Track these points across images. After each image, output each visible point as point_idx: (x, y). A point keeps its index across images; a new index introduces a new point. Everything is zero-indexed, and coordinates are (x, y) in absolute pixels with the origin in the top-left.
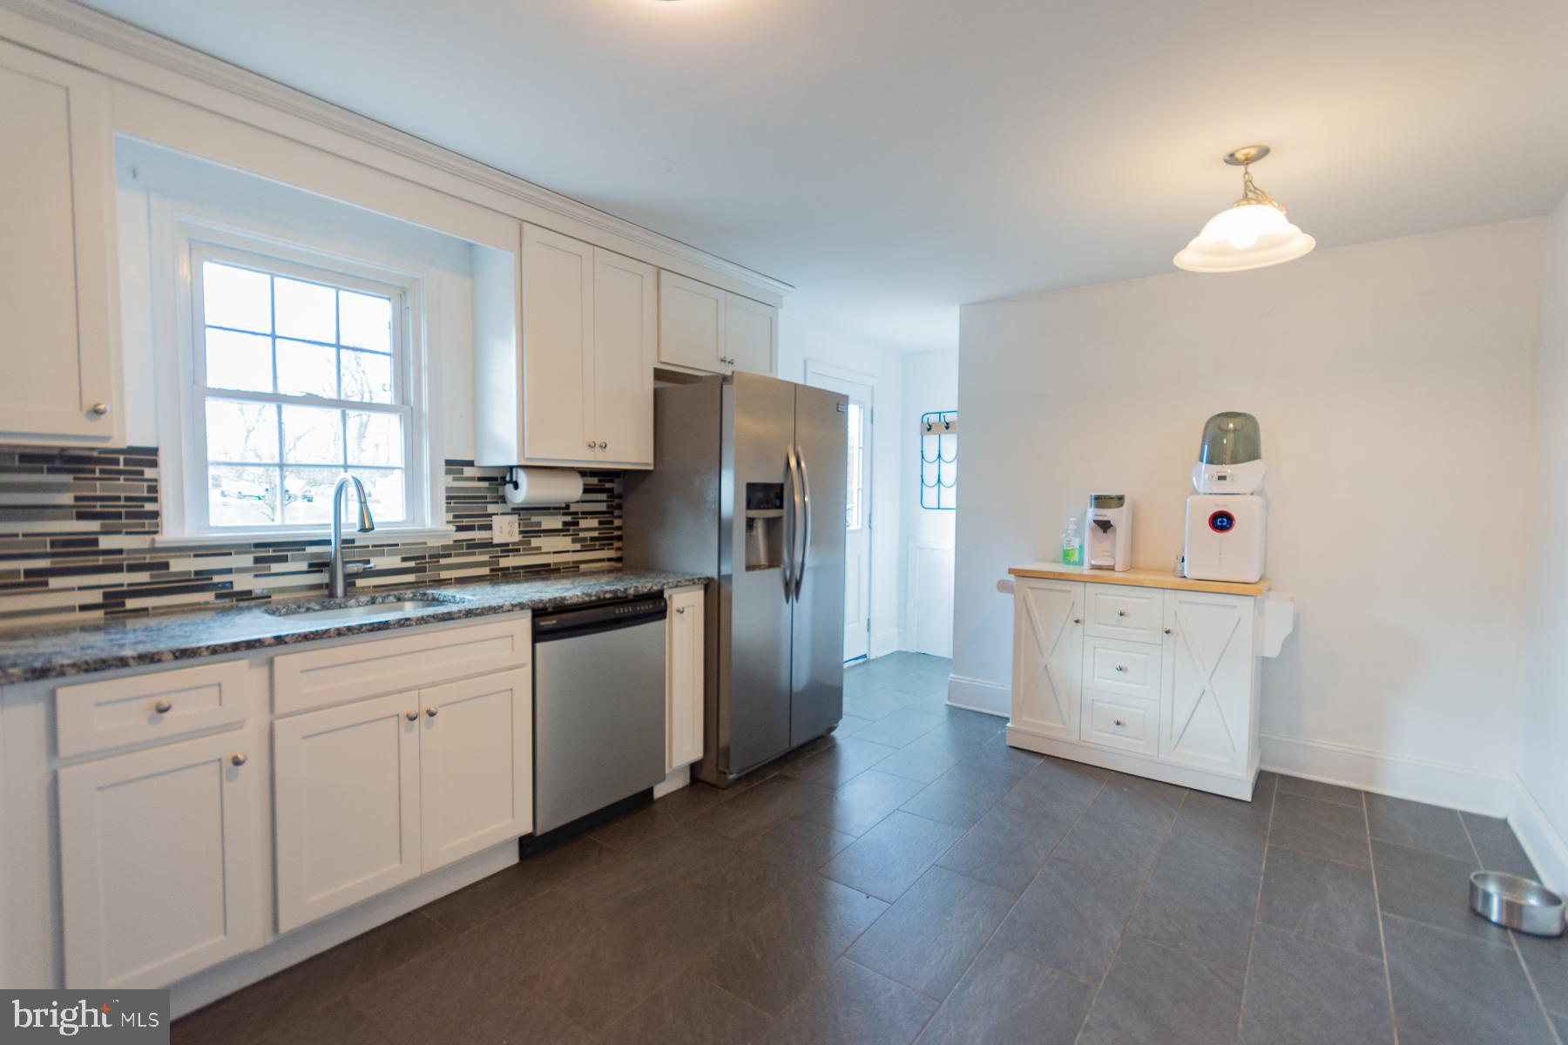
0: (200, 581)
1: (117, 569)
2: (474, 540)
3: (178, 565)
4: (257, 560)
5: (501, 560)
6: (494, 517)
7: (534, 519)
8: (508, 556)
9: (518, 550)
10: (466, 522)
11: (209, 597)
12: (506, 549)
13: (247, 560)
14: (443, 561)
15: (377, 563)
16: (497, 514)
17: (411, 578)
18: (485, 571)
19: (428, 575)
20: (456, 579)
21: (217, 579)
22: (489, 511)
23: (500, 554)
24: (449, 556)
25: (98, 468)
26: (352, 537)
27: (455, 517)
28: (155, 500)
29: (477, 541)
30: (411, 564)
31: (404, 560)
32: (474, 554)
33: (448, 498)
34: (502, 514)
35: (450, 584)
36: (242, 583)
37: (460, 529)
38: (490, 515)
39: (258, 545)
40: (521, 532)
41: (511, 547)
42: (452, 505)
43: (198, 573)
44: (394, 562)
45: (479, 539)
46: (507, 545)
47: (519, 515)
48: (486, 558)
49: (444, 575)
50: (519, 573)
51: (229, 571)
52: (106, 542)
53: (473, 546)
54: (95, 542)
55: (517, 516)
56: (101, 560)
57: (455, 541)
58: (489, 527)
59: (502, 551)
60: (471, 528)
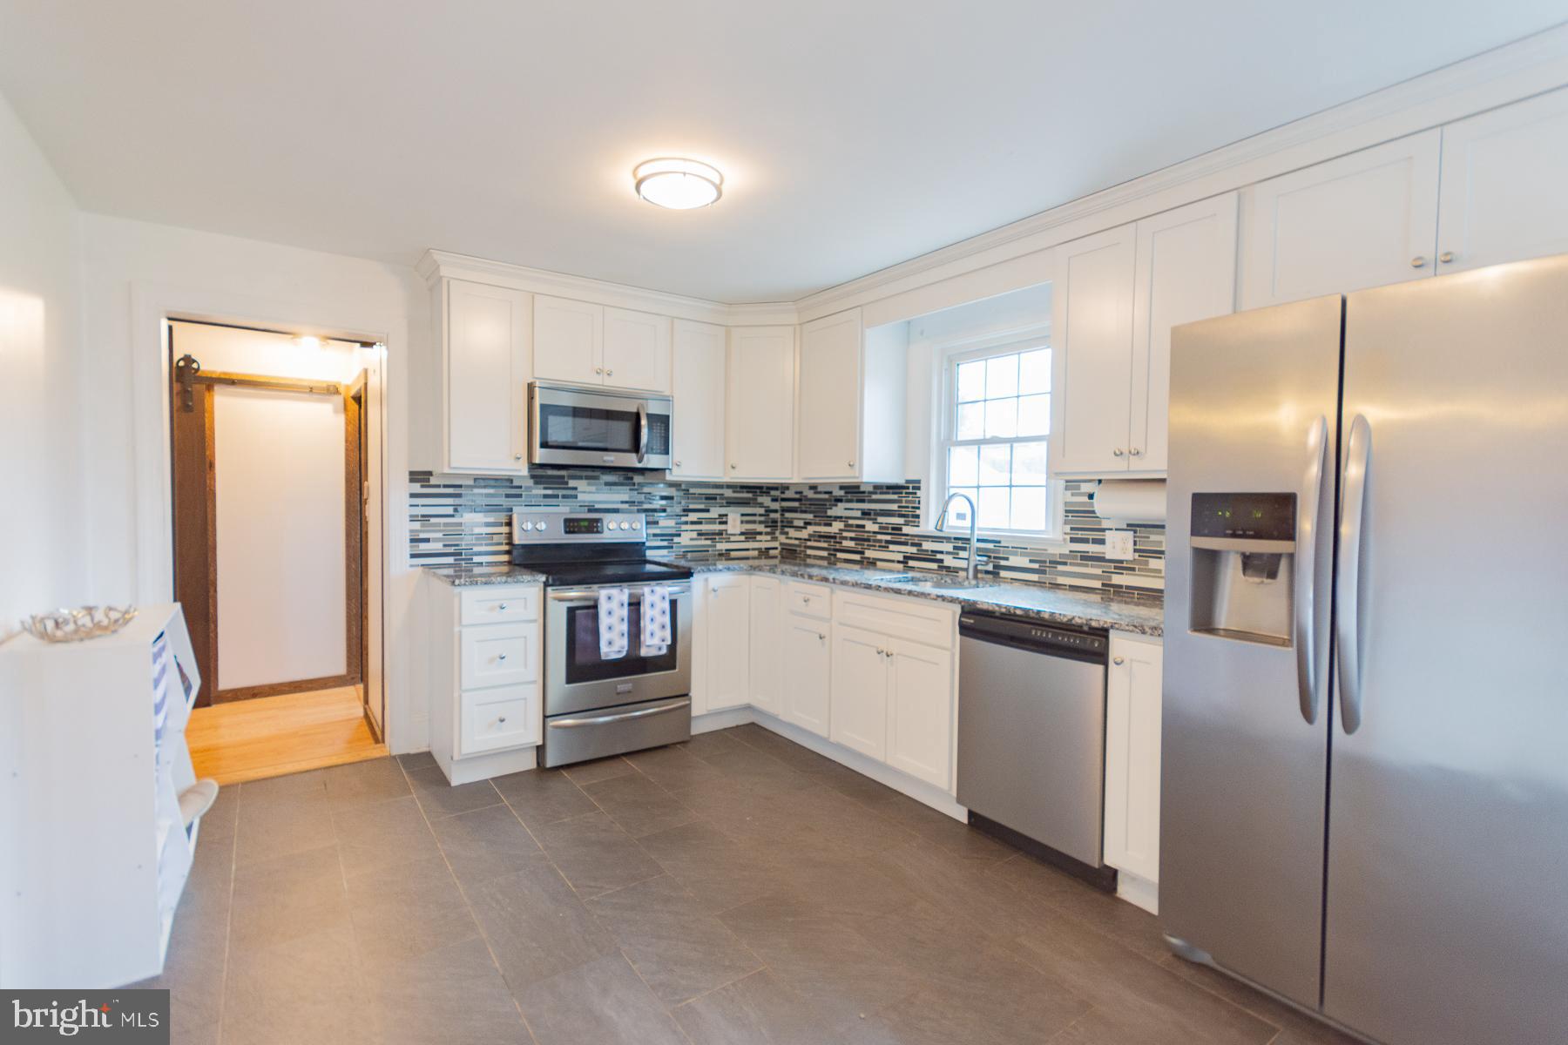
0: (931, 557)
1: (905, 544)
2: (1088, 552)
3: (927, 546)
4: (955, 548)
5: (1114, 576)
6: (1107, 531)
7: (1153, 538)
8: (1122, 574)
9: (1133, 569)
10: (1080, 535)
11: (934, 566)
12: (1120, 566)
13: (948, 547)
14: (1060, 568)
15: (1014, 561)
16: (1111, 529)
17: (1035, 577)
18: (1097, 584)
19: (1047, 578)
20: (1070, 586)
21: (939, 556)
22: (1104, 526)
23: (1113, 570)
24: (1065, 564)
25: (904, 491)
26: (998, 539)
27: (1072, 529)
28: (918, 508)
29: (1090, 554)
30: (1036, 566)
31: (1031, 561)
32: (1087, 566)
33: (1067, 511)
34: (1116, 529)
35: (1065, 589)
36: (949, 561)
37: (1073, 540)
38: (1104, 530)
39: (955, 539)
40: (1135, 551)
41: (1125, 565)
42: (1070, 518)
43: (932, 551)
44: (1023, 562)
45: (1092, 553)
46: (1121, 562)
47: (1135, 532)
48: (1099, 571)
49: (1061, 580)
50: (1134, 594)
51: (942, 552)
52: (906, 530)
53: (1086, 558)
54: (900, 529)
55: (1132, 532)
56: (903, 539)
57: (1071, 551)
58: (1102, 542)
59: (1115, 568)
60: (1085, 541)
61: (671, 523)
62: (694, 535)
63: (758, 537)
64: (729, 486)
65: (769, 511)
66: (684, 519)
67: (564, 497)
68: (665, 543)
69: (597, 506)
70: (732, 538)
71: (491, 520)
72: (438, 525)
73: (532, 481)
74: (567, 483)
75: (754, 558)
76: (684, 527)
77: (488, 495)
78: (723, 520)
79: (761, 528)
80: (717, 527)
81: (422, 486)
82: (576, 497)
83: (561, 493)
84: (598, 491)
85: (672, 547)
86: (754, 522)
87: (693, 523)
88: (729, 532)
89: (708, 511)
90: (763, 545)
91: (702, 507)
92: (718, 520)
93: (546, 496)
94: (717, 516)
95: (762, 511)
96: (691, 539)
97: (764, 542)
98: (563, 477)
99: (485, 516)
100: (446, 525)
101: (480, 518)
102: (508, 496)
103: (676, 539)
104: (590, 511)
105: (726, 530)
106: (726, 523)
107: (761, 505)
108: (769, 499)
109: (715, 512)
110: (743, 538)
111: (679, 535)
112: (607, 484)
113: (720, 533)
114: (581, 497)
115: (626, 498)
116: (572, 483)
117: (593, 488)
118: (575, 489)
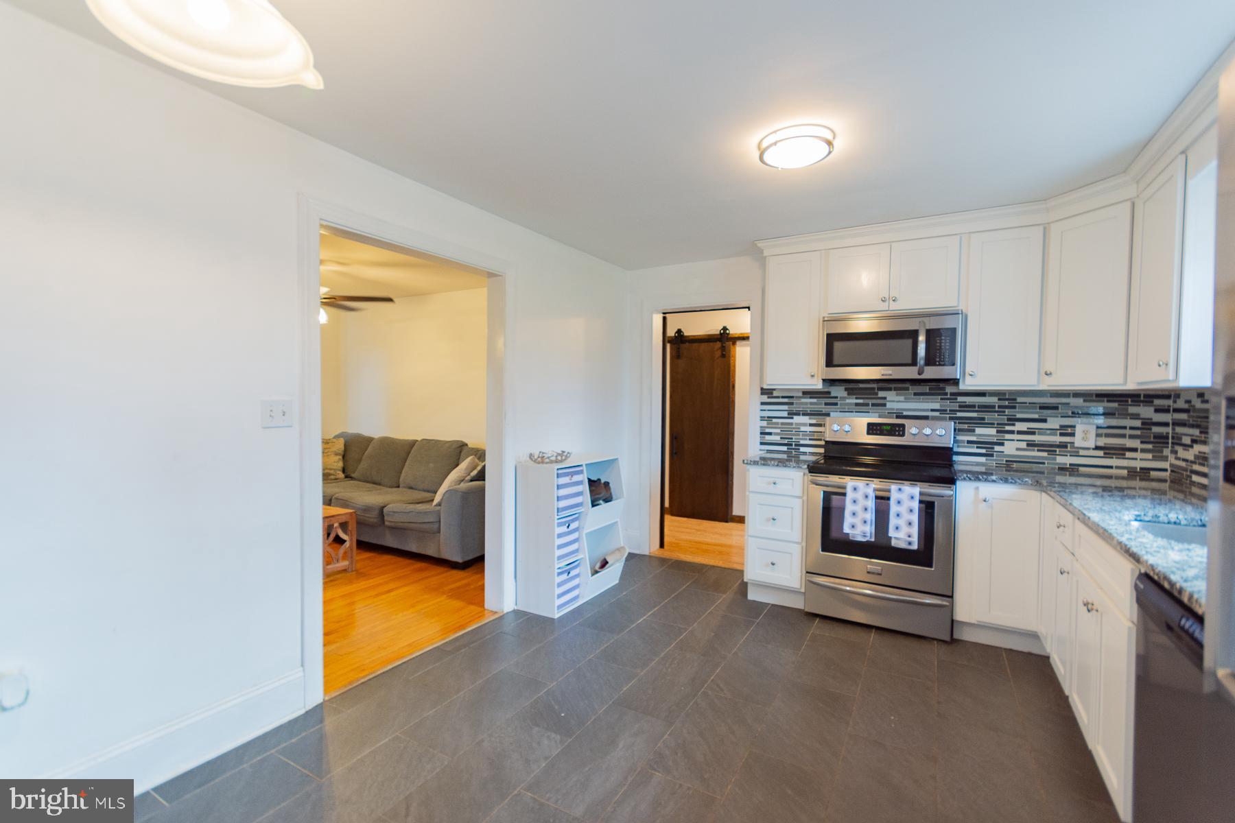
61: (993, 431)
62: (1024, 445)
63: (1128, 454)
64: (1077, 394)
65: (1147, 424)
66: (1008, 428)
67: (873, 405)
68: (983, 451)
69: (905, 413)
70: (1082, 452)
71: (814, 421)
72: (777, 423)
73: (846, 392)
74: (877, 394)
75: (1123, 478)
76: (1008, 436)
77: (811, 404)
78: (1067, 431)
79: (1136, 443)
80: (1058, 439)
81: (768, 397)
82: (884, 405)
83: (870, 402)
84: (907, 400)
85: (992, 455)
86: (1123, 436)
87: (1019, 432)
88: (1076, 445)
89: (1044, 421)
90: (1138, 465)
91: (1036, 416)
92: (1058, 432)
93: (857, 404)
94: (1058, 428)
95: (1138, 423)
96: (1018, 449)
97: (1140, 461)
98: (873, 389)
99: (810, 419)
100: (782, 424)
101: (806, 419)
102: (826, 404)
103: (997, 448)
104: (898, 417)
105: (1073, 443)
106: (1073, 435)
107: (1135, 416)
108: (1152, 409)
109: (1054, 423)
110: (1101, 453)
111: (1002, 444)
112: (915, 394)
113: (1063, 445)
114: (889, 405)
115: (937, 406)
116: (881, 394)
117: (902, 398)
118: (885, 398)
